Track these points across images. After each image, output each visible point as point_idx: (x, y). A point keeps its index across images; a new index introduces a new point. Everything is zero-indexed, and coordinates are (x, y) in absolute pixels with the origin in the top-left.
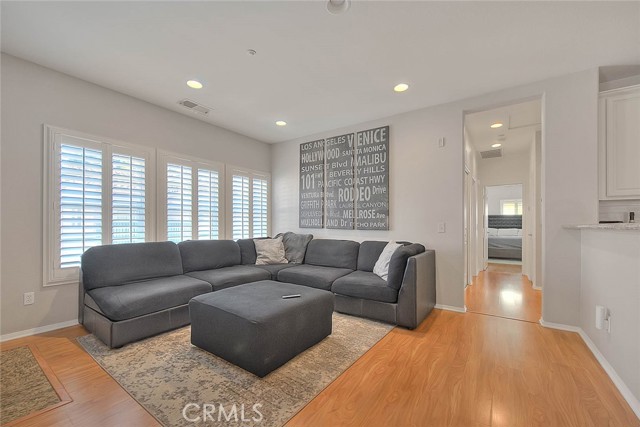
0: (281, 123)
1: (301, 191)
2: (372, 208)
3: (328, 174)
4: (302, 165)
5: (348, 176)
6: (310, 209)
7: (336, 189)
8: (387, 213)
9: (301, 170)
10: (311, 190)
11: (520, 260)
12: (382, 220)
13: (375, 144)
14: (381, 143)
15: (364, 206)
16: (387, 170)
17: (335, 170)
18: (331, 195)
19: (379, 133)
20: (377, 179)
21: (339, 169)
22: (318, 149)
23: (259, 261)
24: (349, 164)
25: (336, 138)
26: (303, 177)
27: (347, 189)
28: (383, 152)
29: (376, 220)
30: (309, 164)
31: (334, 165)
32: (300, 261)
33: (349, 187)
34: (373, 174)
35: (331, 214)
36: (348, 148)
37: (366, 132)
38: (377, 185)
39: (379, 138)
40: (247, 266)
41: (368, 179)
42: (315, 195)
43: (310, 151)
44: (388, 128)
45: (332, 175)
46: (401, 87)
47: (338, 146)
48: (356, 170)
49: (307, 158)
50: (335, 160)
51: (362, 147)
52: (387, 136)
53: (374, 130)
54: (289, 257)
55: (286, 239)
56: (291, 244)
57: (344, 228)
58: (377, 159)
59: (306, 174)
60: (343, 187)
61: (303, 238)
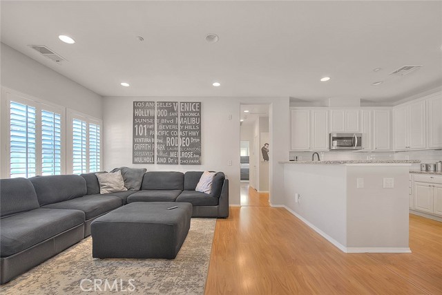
0: (125, 84)
1: (134, 136)
2: (190, 151)
3: (158, 127)
4: (135, 117)
5: (174, 130)
6: (142, 150)
7: (165, 137)
8: (200, 154)
9: (134, 121)
10: (143, 136)
11: (248, 179)
12: (197, 159)
13: (192, 112)
14: (196, 112)
15: (184, 149)
16: (200, 129)
17: (164, 124)
18: (161, 141)
19: (195, 106)
20: (194, 134)
21: (167, 124)
22: (149, 108)
23: (103, 191)
24: (175, 122)
25: (165, 103)
26: (136, 126)
27: (173, 138)
28: (198, 117)
29: (194, 159)
30: (141, 118)
31: (163, 121)
32: (138, 188)
33: (174, 137)
34: (192, 130)
35: (161, 154)
36: (174, 111)
37: (187, 103)
38: (194, 137)
39: (195, 108)
40: (93, 196)
41: (188, 133)
42: (147, 140)
43: (143, 108)
44: (200, 103)
45: (161, 127)
46: (216, 84)
47: (166, 108)
48: (179, 126)
49: (140, 113)
50: (164, 118)
51: (184, 112)
52: (200, 108)
53: (192, 103)
54: (129, 186)
55: (124, 172)
56: (129, 176)
57: (171, 164)
58: (193, 121)
59: (139, 124)
60: (170, 137)
61: (139, 171)
